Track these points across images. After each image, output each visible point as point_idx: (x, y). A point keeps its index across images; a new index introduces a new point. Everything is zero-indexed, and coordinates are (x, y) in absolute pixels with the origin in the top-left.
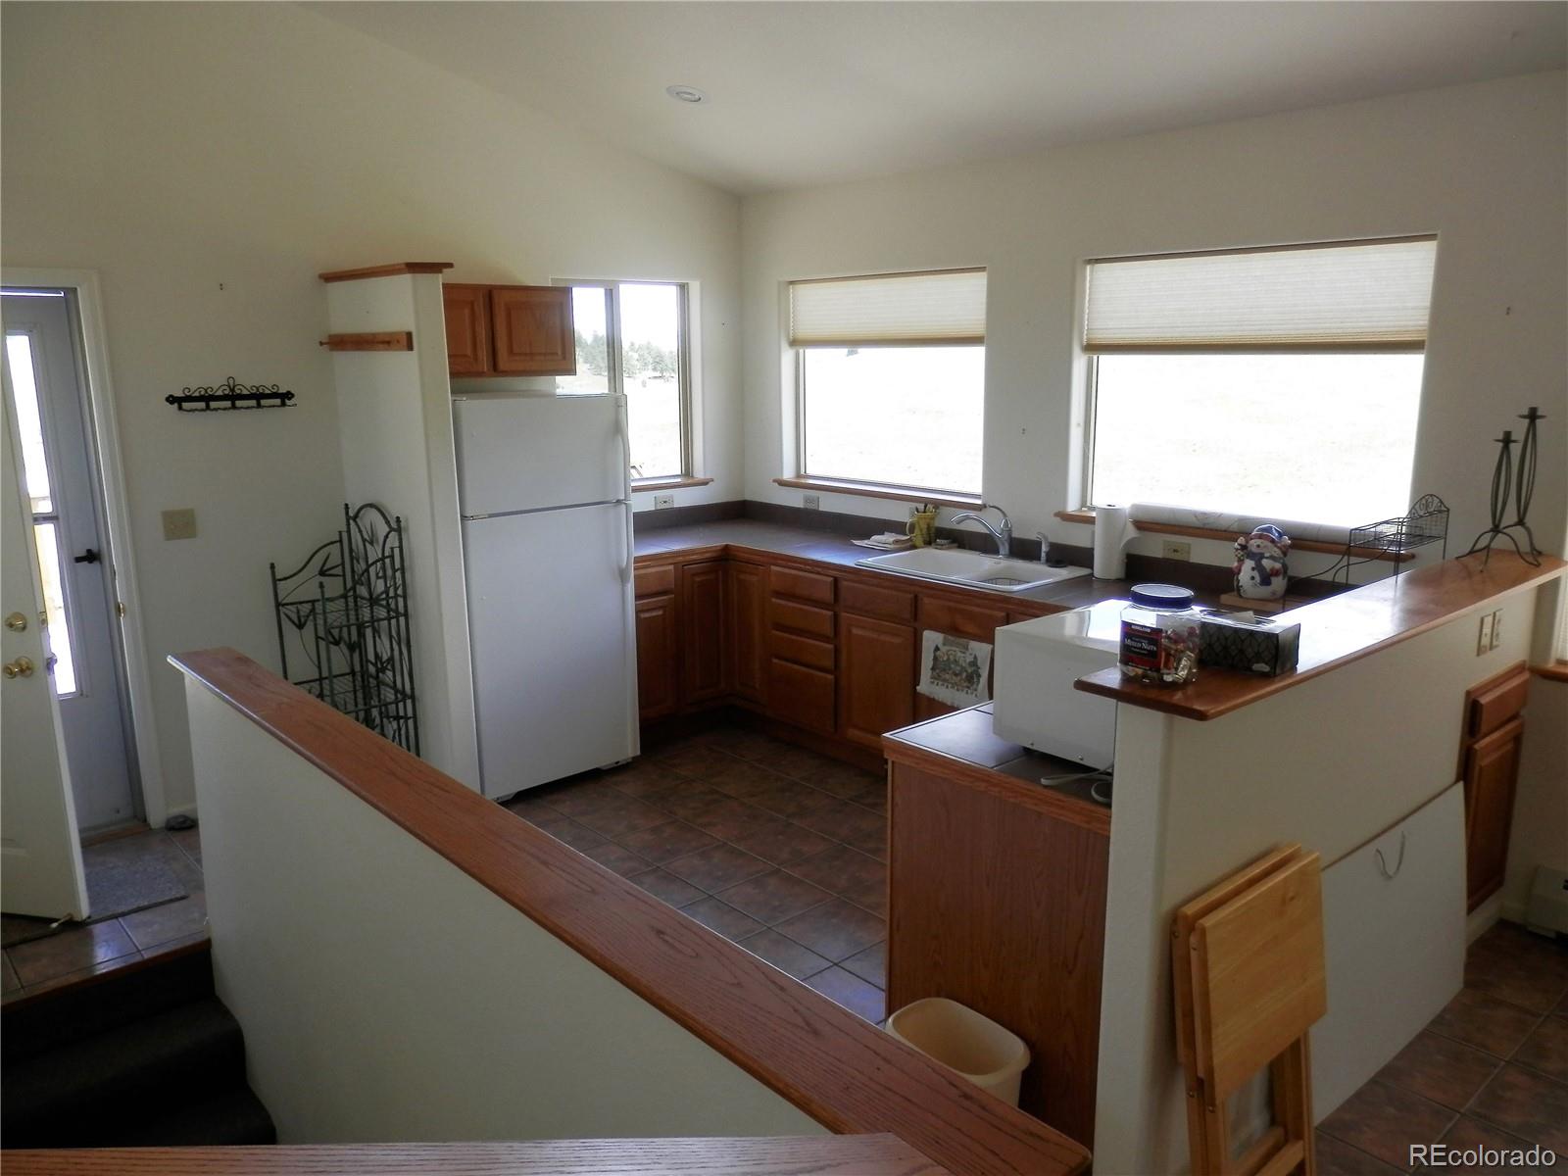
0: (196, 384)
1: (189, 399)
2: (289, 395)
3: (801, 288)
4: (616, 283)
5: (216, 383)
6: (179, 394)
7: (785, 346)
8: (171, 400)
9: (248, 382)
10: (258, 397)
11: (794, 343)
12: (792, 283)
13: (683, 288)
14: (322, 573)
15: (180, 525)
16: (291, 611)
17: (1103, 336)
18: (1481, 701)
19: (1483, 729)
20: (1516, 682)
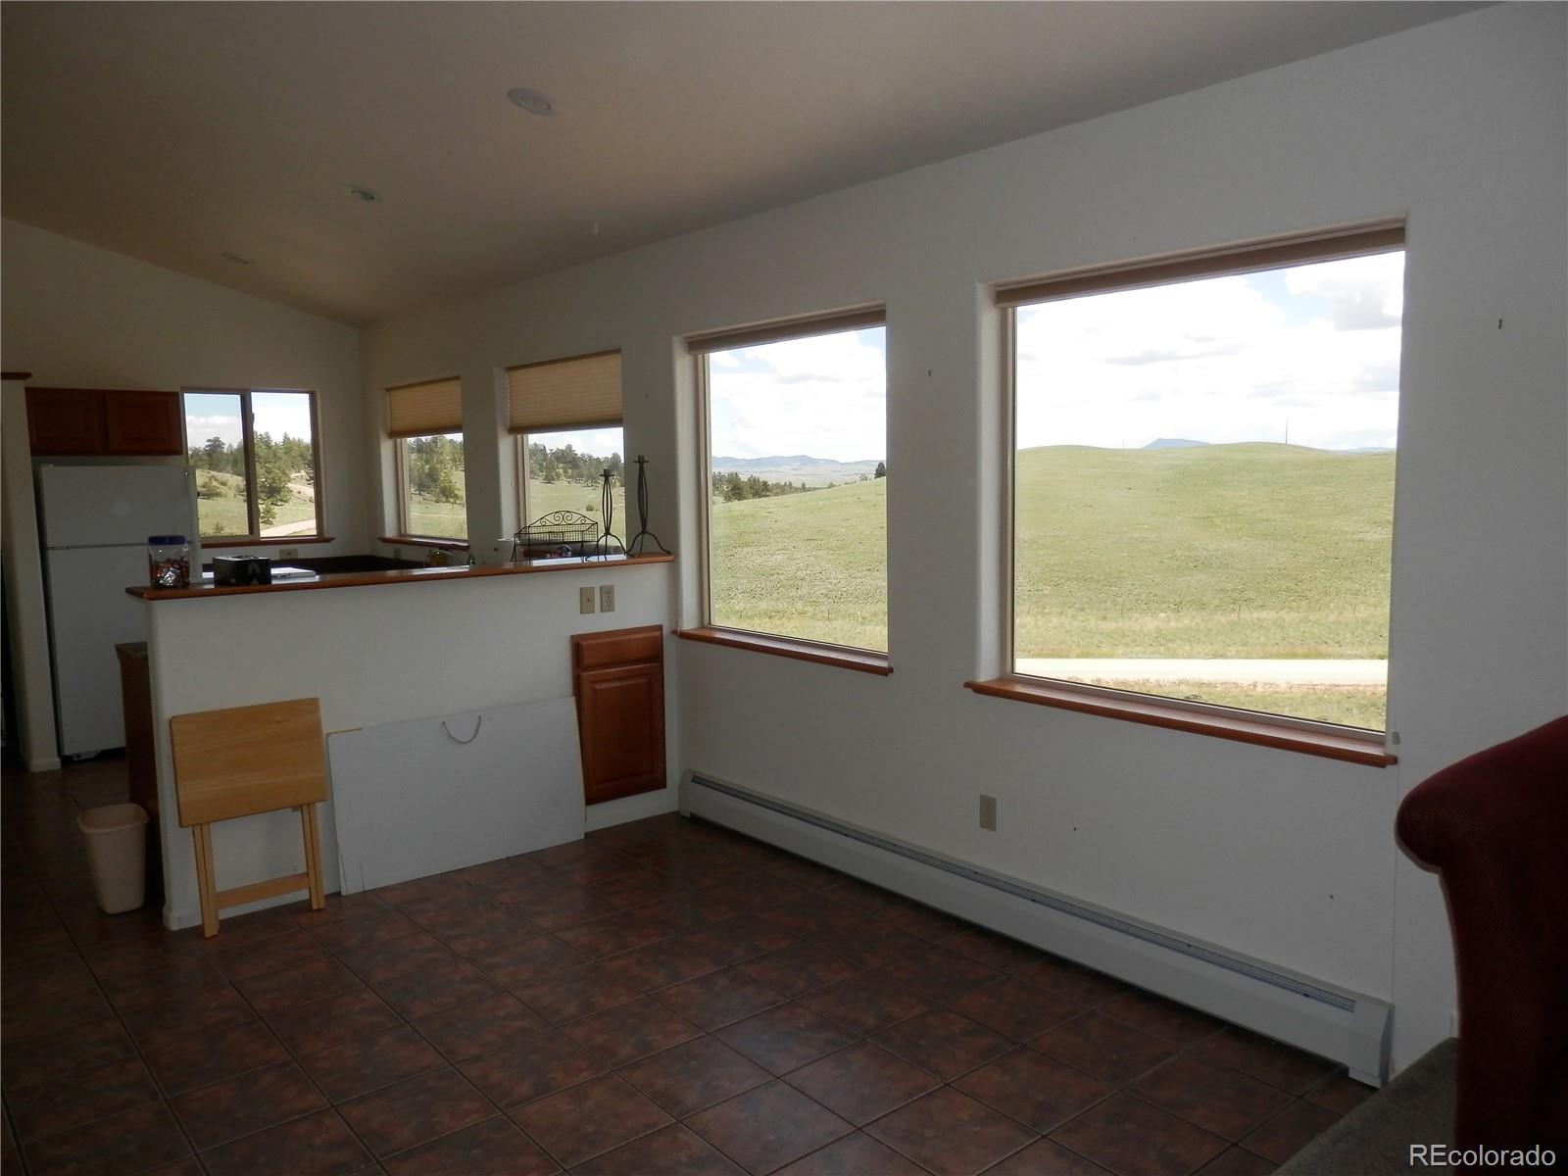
3: (393, 394)
4: (248, 393)
7: (384, 437)
11: (400, 433)
12: (388, 389)
13: (311, 394)
18: (584, 643)
19: (587, 661)
20: (638, 636)
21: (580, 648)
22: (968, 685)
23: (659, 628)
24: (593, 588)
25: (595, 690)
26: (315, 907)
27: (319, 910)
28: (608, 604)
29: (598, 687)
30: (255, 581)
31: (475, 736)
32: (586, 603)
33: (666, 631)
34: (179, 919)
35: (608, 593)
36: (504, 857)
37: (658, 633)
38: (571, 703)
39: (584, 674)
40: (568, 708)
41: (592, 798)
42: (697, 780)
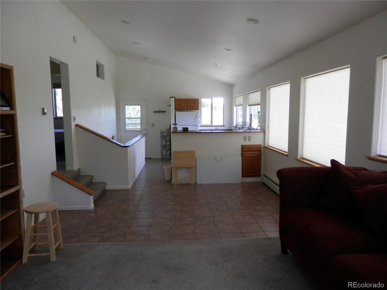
0: (156, 110)
1: (155, 112)
2: (166, 112)
3: (237, 98)
4: (212, 98)
5: (158, 110)
6: (154, 111)
7: (234, 106)
8: (153, 112)
9: (161, 110)
10: (162, 112)
11: (236, 106)
12: (236, 97)
13: (224, 98)
14: (167, 132)
15: (153, 125)
16: (163, 136)
17: (251, 103)
18: (243, 146)
19: (244, 150)
20: (255, 146)
21: (243, 147)
22: (295, 159)
23: (261, 145)
24: (246, 136)
25: (245, 156)
26: (191, 184)
27: (192, 185)
28: (249, 140)
29: (246, 155)
30: (186, 131)
31: (221, 161)
32: (245, 139)
33: (262, 146)
34: (173, 182)
35: (250, 138)
36: (225, 183)
37: (260, 146)
38: (241, 157)
39: (243, 152)
40: (240, 158)
41: (243, 176)
42: (265, 176)
